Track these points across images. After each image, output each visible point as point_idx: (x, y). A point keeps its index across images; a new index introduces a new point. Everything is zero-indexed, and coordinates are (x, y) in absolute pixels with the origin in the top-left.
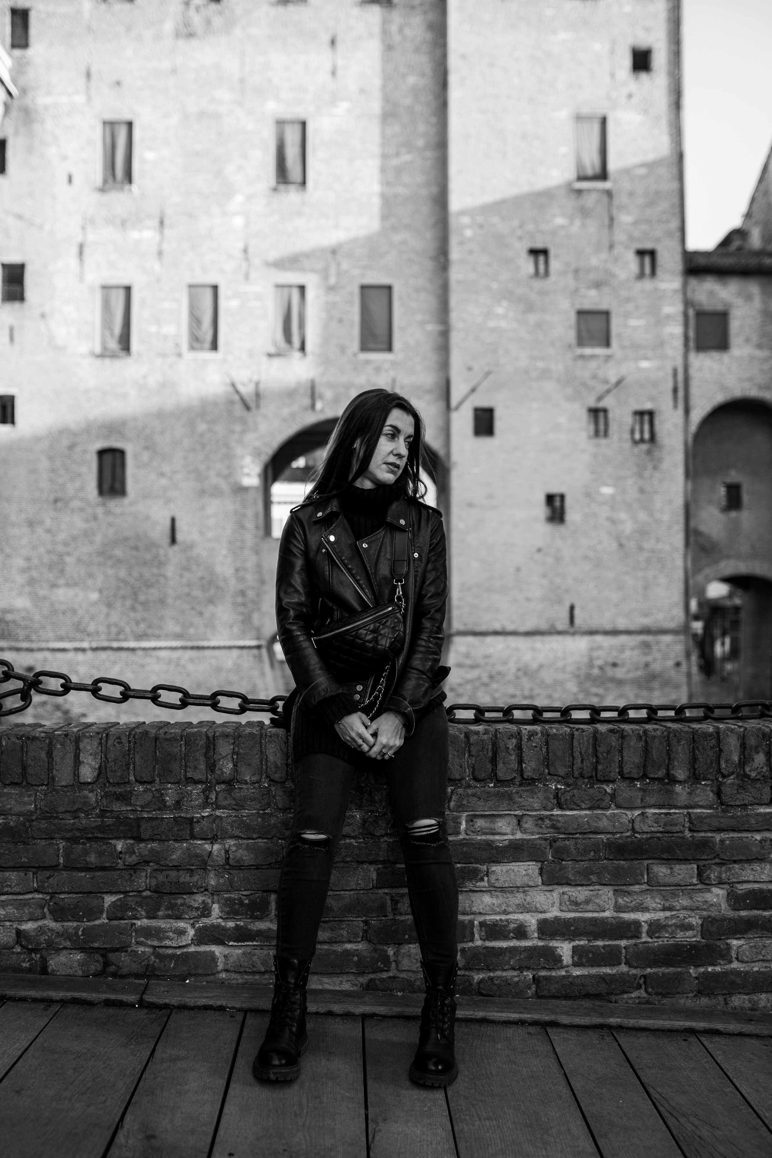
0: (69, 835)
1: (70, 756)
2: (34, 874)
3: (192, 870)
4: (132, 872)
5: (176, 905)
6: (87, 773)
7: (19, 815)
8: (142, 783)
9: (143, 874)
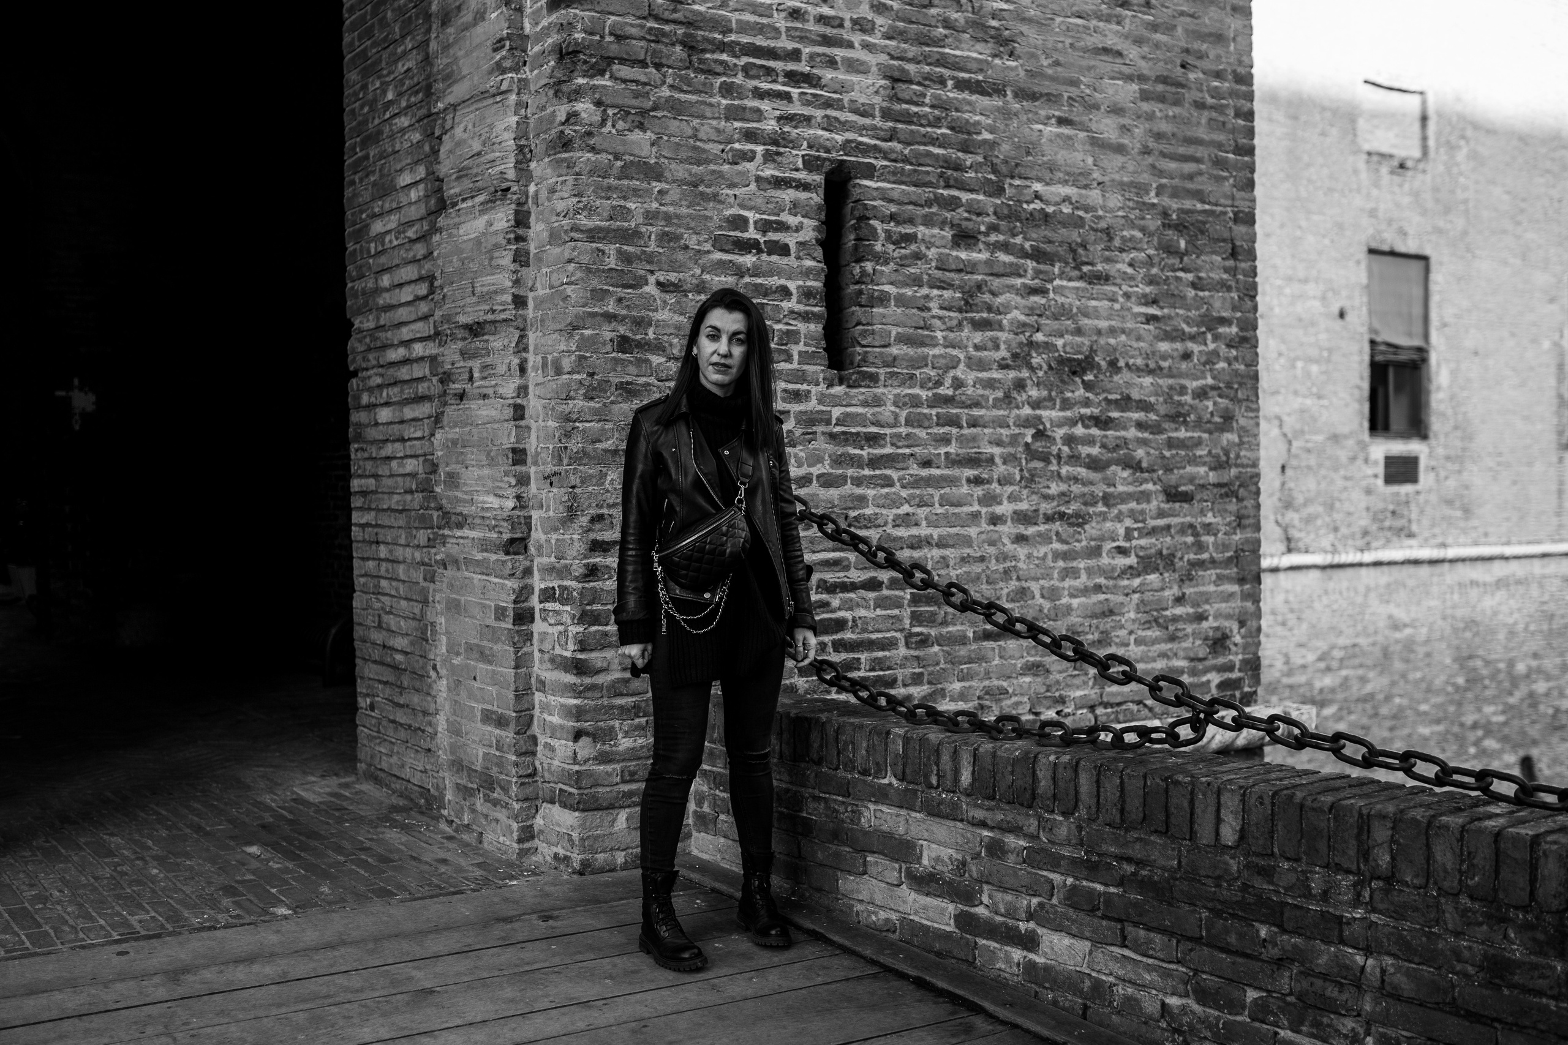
0: (1210, 905)
1: (1212, 809)
2: (1178, 942)
3: (1341, 984)
4: (1275, 968)
5: (1321, 1024)
6: (1229, 835)
7: (1163, 869)
8: (1288, 859)
9: (1287, 974)
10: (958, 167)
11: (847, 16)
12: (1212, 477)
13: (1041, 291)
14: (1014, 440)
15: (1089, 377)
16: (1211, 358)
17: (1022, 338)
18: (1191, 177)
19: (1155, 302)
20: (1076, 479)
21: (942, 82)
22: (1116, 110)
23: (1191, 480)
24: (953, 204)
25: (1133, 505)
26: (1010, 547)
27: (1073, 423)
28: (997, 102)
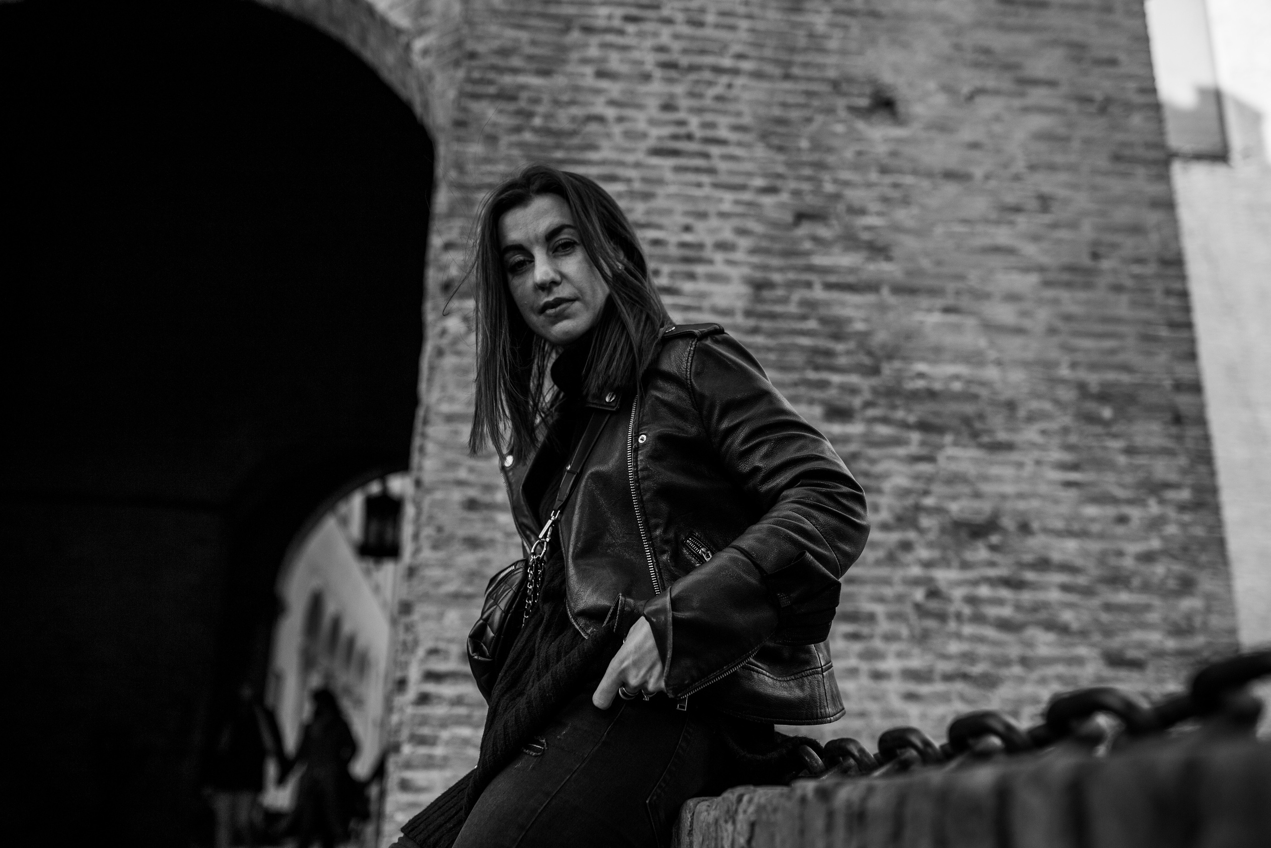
10: (829, 353)
11: (709, 240)
12: (1171, 644)
13: (930, 459)
14: (900, 598)
15: (995, 539)
16: (1155, 524)
17: (910, 501)
18: (1113, 352)
19: (1075, 467)
20: (981, 640)
21: (809, 285)
22: (1012, 297)
23: (1141, 645)
24: (823, 385)
25: (1060, 669)
26: (897, 703)
27: (976, 583)
28: (870, 298)
